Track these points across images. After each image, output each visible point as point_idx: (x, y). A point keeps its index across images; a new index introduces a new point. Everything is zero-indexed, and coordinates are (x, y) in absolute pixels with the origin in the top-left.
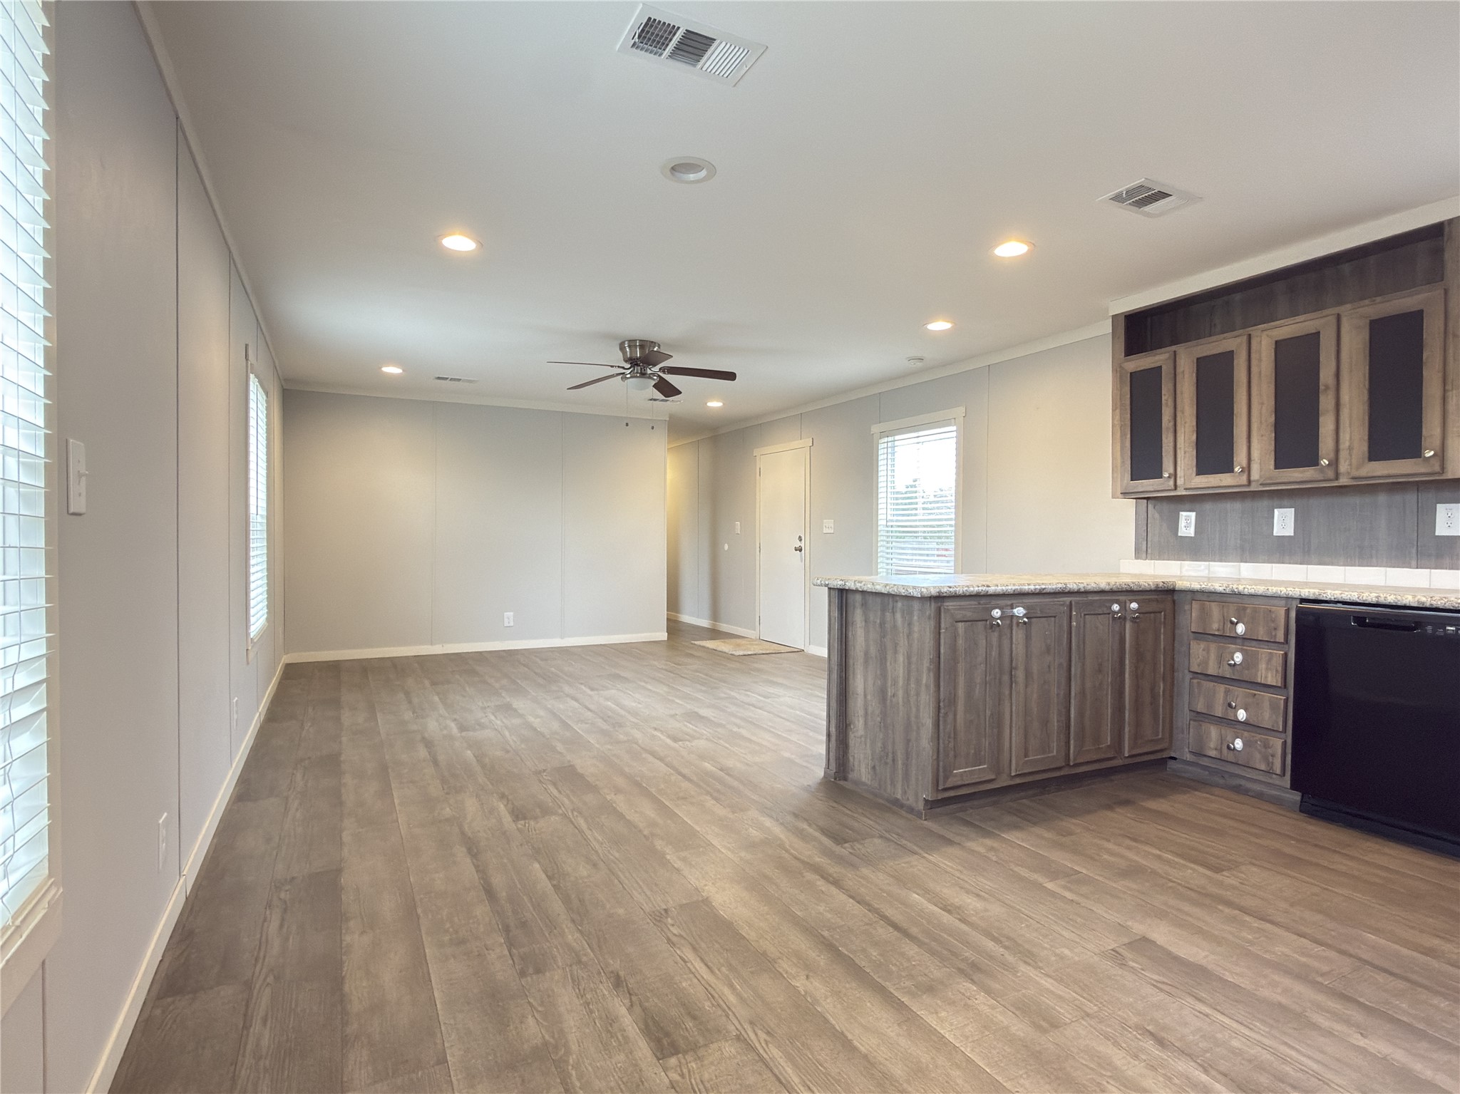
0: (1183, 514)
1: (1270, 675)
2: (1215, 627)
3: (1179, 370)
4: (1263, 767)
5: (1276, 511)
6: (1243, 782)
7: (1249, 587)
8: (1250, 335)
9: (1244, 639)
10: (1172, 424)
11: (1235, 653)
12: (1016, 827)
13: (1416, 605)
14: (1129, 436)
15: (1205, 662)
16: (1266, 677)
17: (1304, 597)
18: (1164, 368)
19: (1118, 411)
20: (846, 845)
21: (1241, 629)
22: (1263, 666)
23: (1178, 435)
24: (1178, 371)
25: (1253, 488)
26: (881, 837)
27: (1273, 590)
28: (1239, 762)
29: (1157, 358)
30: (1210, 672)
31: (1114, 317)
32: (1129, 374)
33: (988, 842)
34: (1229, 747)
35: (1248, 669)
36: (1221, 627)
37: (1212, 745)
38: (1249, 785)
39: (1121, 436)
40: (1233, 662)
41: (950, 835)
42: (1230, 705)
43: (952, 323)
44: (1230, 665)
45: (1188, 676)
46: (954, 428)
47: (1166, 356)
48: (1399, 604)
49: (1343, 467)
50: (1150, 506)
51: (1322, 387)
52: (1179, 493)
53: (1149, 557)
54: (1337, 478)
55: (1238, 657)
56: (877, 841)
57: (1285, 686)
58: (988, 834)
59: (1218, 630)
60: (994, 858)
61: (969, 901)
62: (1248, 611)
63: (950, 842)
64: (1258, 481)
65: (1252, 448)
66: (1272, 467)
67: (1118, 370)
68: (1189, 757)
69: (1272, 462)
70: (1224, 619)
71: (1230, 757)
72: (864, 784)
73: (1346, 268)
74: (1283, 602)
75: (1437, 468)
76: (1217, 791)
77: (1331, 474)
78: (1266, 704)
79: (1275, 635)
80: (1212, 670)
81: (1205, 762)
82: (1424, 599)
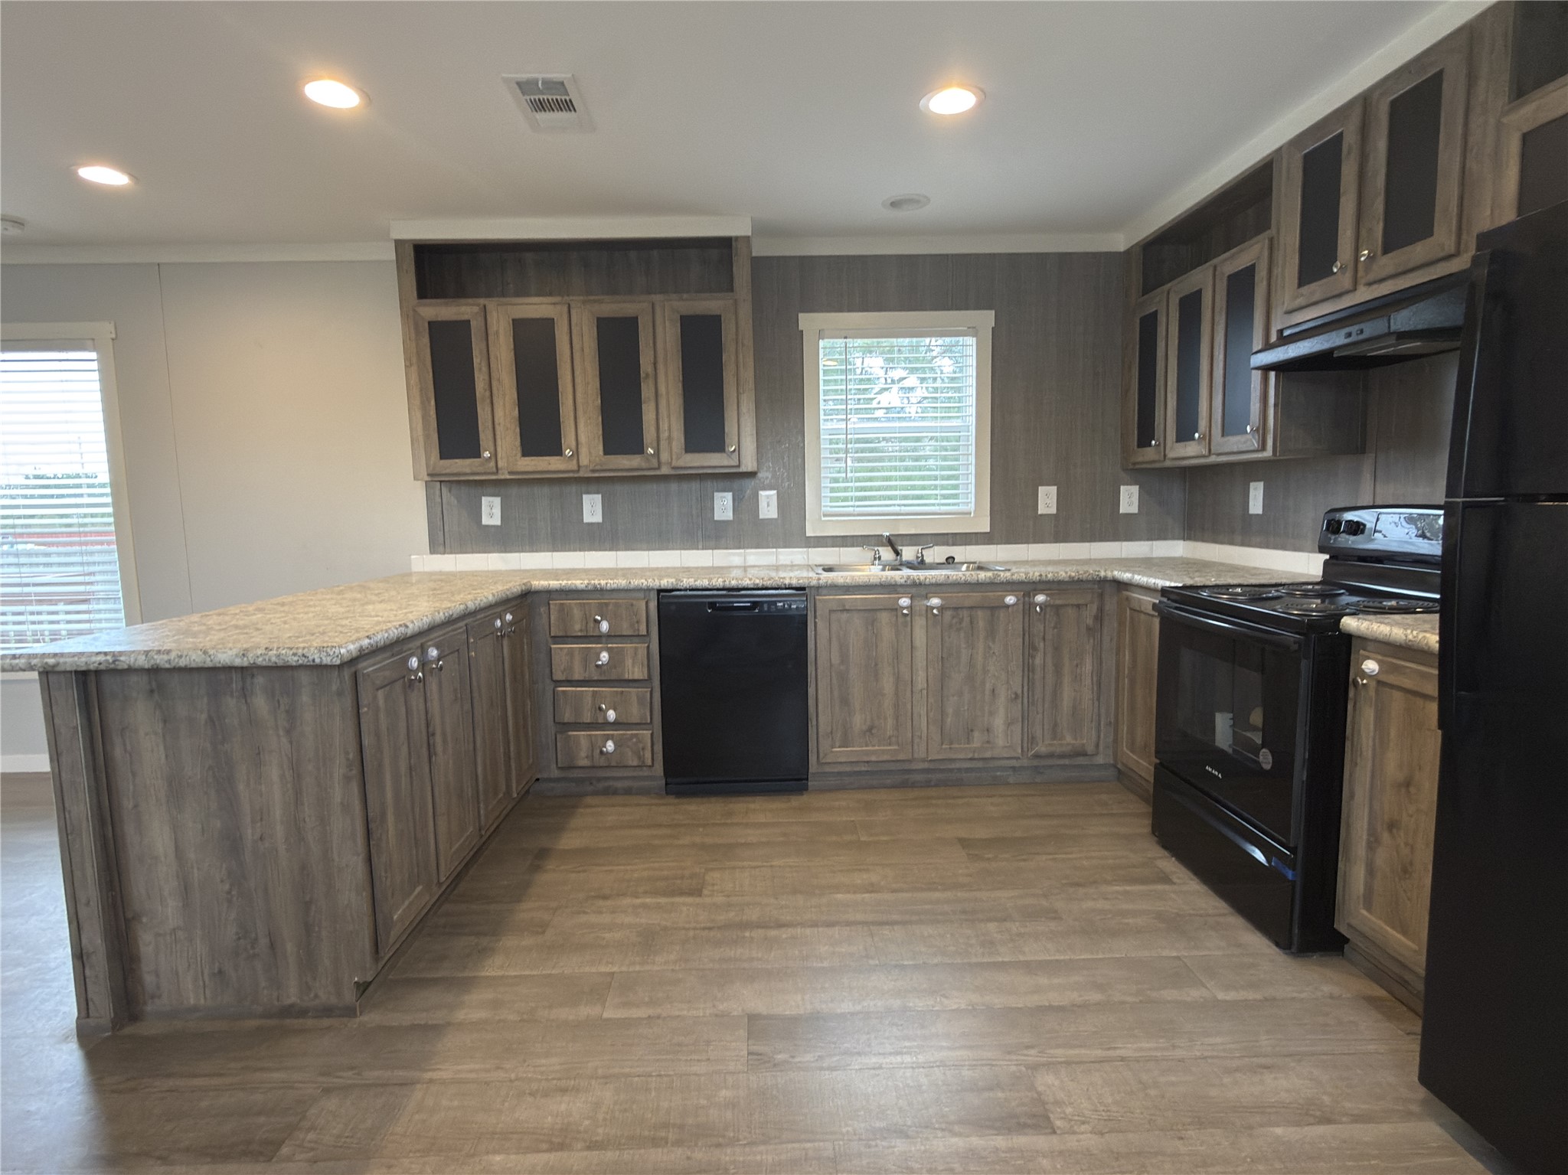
0: (485, 501)
1: (636, 670)
2: (577, 628)
3: (492, 329)
4: (635, 763)
5: (585, 497)
6: (611, 783)
7: (612, 582)
8: (569, 305)
9: (610, 637)
10: (488, 394)
11: (600, 652)
12: (484, 952)
13: (752, 586)
14: (433, 402)
15: (570, 669)
16: (633, 673)
17: (662, 587)
18: (473, 324)
19: (414, 369)
20: (285, 1150)
21: (605, 626)
22: (629, 662)
23: (495, 407)
24: (489, 332)
25: (581, 474)
26: (327, 1091)
27: (636, 582)
28: (612, 764)
29: (463, 309)
30: (576, 677)
31: (399, 244)
32: (427, 325)
33: (476, 996)
34: (602, 752)
35: (615, 668)
36: (584, 628)
37: (583, 754)
38: (619, 784)
39: (422, 403)
40: (600, 663)
41: (421, 1018)
42: (600, 709)
43: (131, 175)
44: (597, 666)
45: (550, 687)
46: (93, 355)
47: (476, 309)
48: (740, 586)
49: (664, 456)
50: (445, 490)
51: (642, 375)
52: (503, 477)
53: (448, 550)
54: (659, 468)
55: (605, 656)
56: (331, 1103)
57: (650, 678)
58: (467, 984)
59: (581, 631)
60: (512, 1017)
61: (563, 1107)
62: (610, 607)
63: (434, 1030)
64: (586, 466)
65: (579, 432)
66: (601, 453)
67: (408, 316)
68: (555, 773)
69: (601, 447)
70: (586, 618)
71: (602, 762)
72: (195, 1009)
73: (633, 255)
74: (641, 595)
75: (735, 463)
76: (589, 800)
77: (655, 463)
78: (634, 699)
79: (638, 630)
80: (577, 675)
81: (575, 774)
82: (757, 581)
